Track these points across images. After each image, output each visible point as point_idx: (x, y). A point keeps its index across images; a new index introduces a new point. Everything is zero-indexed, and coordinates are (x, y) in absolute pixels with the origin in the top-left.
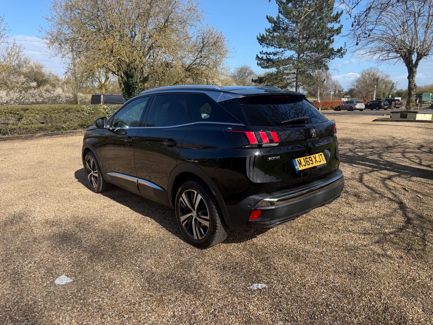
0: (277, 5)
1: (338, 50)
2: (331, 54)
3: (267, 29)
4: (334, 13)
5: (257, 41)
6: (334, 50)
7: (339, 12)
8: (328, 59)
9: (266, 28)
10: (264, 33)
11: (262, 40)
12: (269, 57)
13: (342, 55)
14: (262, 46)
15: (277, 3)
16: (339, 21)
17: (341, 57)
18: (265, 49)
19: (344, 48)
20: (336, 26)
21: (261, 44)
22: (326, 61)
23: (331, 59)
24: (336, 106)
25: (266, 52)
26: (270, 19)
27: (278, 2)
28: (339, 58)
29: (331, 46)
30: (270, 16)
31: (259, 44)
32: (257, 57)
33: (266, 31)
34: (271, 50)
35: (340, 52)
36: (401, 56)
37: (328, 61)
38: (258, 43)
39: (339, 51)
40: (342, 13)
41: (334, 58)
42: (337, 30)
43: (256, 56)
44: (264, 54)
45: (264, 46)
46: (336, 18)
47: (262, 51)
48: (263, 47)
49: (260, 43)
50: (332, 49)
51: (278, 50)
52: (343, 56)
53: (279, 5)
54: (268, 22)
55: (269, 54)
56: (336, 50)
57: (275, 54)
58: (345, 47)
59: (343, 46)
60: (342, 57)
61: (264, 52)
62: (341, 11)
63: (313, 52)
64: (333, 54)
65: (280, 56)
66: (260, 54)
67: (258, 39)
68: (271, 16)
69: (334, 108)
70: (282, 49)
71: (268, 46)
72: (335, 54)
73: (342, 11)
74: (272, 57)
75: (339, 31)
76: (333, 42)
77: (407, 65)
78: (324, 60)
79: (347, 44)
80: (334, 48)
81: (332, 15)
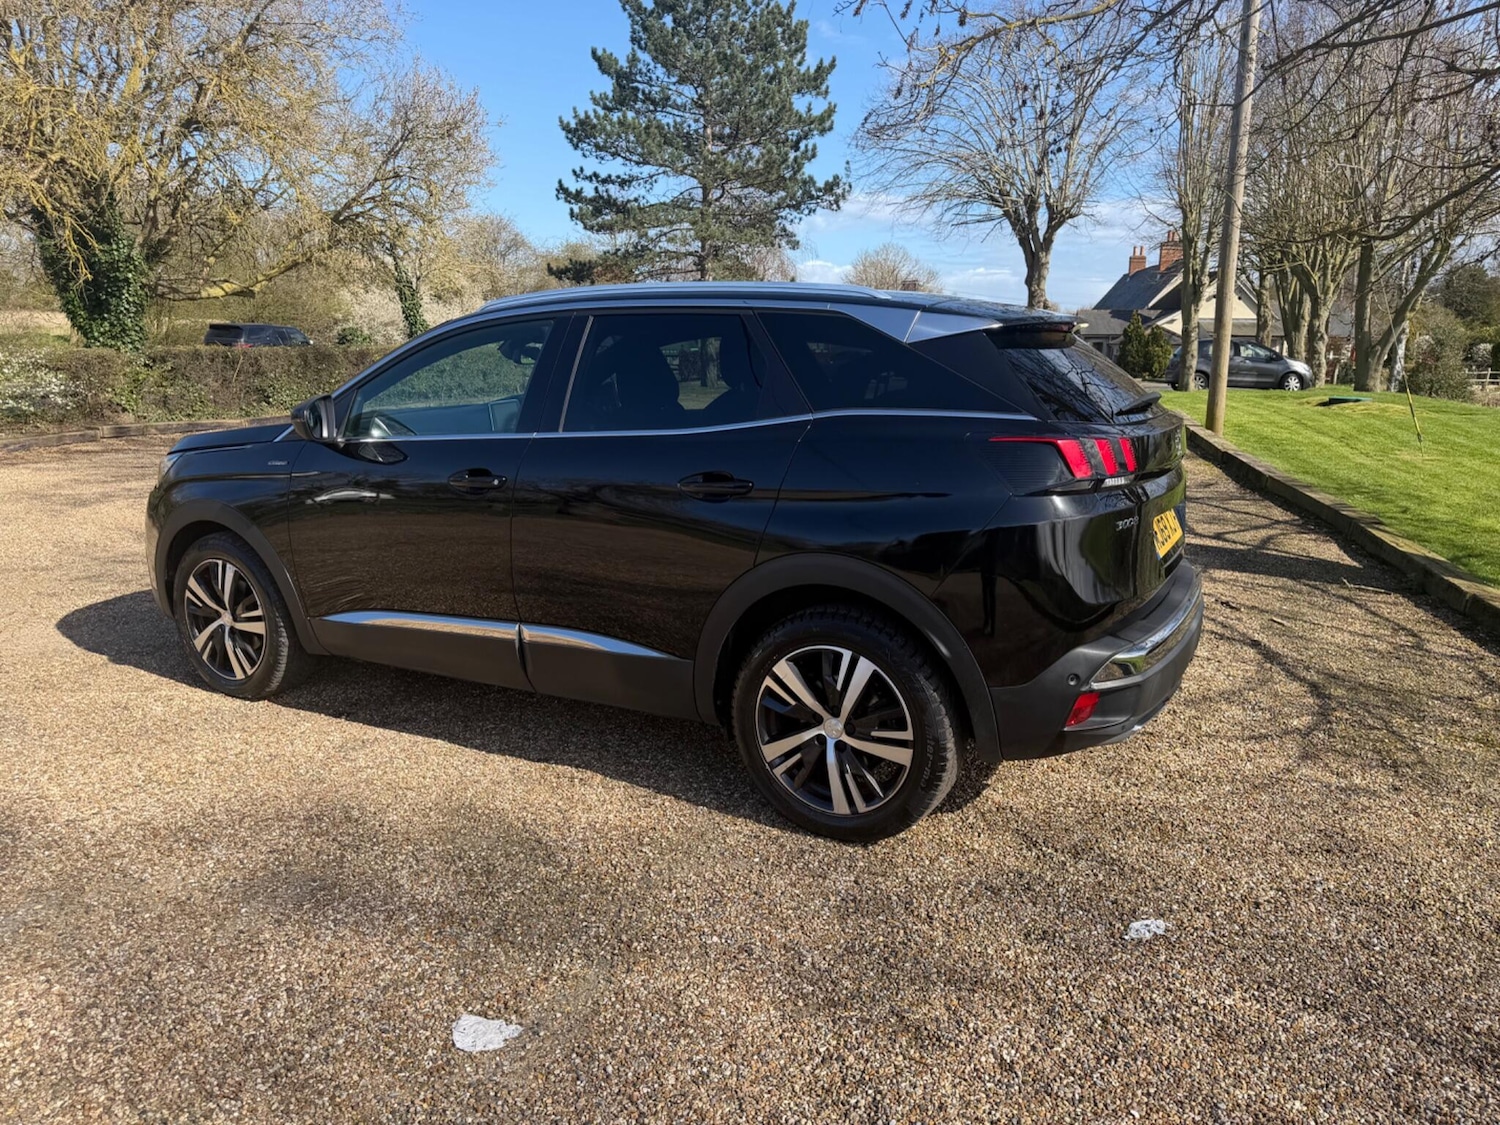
0: (626, 14)
1: (827, 183)
2: (806, 196)
3: (598, 96)
4: (811, 63)
5: (564, 133)
6: (814, 183)
7: (826, 63)
8: (795, 214)
9: (591, 93)
10: (587, 107)
11: (580, 132)
12: (607, 191)
13: (837, 202)
14: (579, 152)
15: (625, 10)
16: (827, 92)
17: (835, 207)
18: (591, 165)
19: (844, 180)
20: (819, 107)
21: (576, 147)
22: (790, 217)
23: (806, 212)
25: (596, 175)
26: (603, 63)
27: (627, 7)
28: (829, 211)
29: (809, 169)
30: (604, 50)
31: (570, 147)
32: (562, 189)
33: (595, 101)
34: (614, 167)
35: (833, 192)
36: (1006, 214)
37: (797, 221)
38: (566, 141)
39: (829, 188)
40: (832, 65)
41: (814, 211)
42: (822, 119)
43: (557, 185)
44: (589, 178)
45: (588, 153)
46: (816, 81)
47: (582, 170)
48: (584, 155)
49: (571, 141)
50: (811, 180)
51: (636, 170)
52: (841, 203)
53: (630, 16)
54: (599, 73)
55: (605, 181)
56: (820, 184)
57: (624, 183)
58: (848, 176)
59: (842, 173)
60: (838, 206)
61: (588, 172)
62: (831, 59)
63: (752, 185)
64: (812, 197)
65: (642, 192)
66: (574, 177)
67: (566, 128)
68: (608, 52)
70: (647, 170)
71: (603, 154)
72: (818, 197)
73: (834, 60)
74: (614, 191)
75: (827, 124)
76: (814, 156)
77: (1024, 242)
78: (783, 214)
79: (853, 166)
80: (815, 179)
81: (803, 69)
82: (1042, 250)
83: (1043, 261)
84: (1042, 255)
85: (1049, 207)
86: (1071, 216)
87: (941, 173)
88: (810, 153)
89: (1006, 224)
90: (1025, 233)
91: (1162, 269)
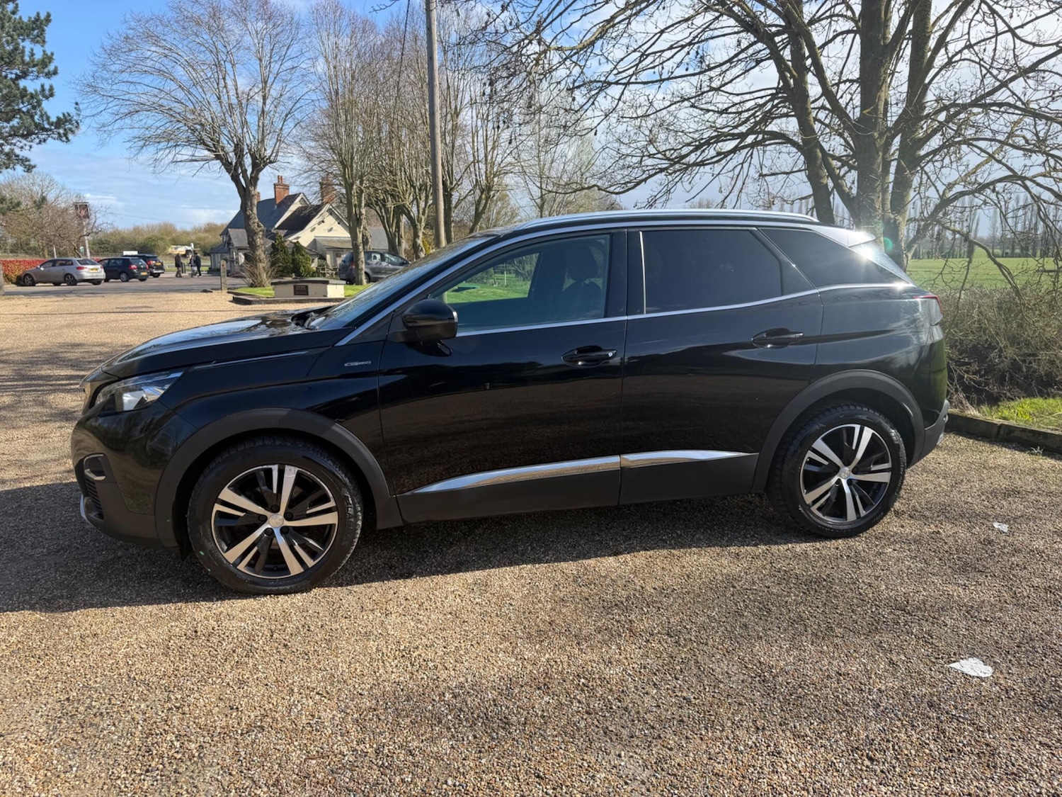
1: (58, 118)
2: (39, 128)
6: (48, 118)
7: (43, 17)
8: (24, 142)
13: (65, 135)
17: (64, 139)
19: (75, 118)
22: (20, 144)
23: (37, 141)
24: (19, 273)
28: (58, 142)
29: (47, 105)
35: (64, 127)
36: (217, 157)
37: (27, 148)
39: (59, 123)
41: (45, 141)
42: (45, 63)
46: (37, 27)
50: (46, 115)
52: (70, 136)
56: (53, 119)
58: (79, 115)
59: (73, 112)
60: (67, 138)
62: (46, 14)
64: (44, 129)
69: (14, 280)
72: (51, 130)
73: (49, 15)
75: (51, 67)
76: (52, 95)
77: (235, 179)
78: (13, 141)
79: (81, 106)
80: (49, 114)
81: (17, 17)
82: (251, 185)
83: (253, 193)
84: (252, 189)
85: (252, 155)
86: (271, 162)
87: (154, 121)
88: (47, 93)
89: (218, 163)
90: (234, 170)
91: (278, 202)
